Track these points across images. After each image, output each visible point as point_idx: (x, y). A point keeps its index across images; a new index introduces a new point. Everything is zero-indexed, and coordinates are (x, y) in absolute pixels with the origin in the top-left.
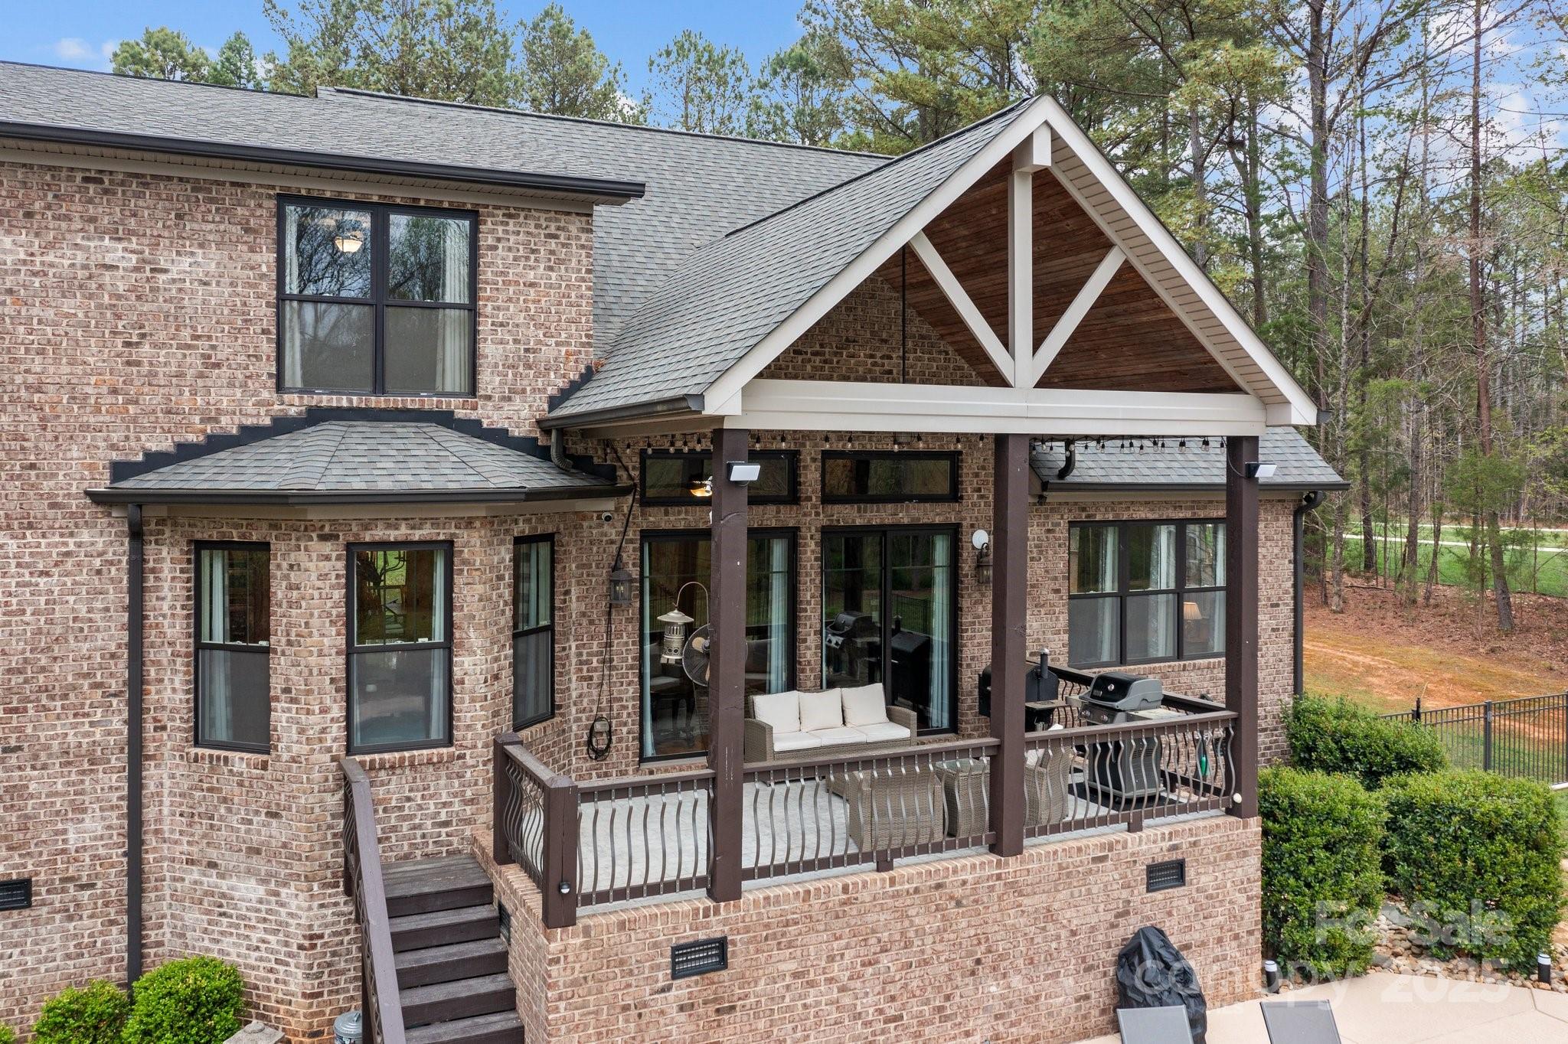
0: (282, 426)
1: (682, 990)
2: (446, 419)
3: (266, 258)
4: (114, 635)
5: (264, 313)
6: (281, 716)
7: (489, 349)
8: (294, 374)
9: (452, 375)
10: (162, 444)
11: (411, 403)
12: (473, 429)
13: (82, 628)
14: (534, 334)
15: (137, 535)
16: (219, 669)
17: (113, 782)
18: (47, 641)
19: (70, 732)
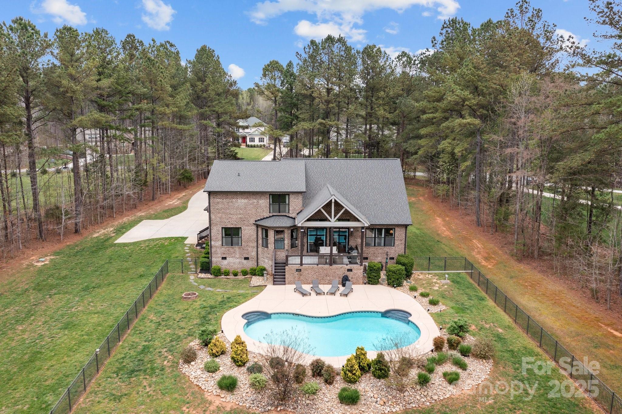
0: (270, 217)
1: (297, 273)
2: (286, 216)
3: (268, 200)
4: (255, 236)
5: (268, 206)
6: (269, 245)
7: (290, 208)
8: (271, 211)
9: (287, 211)
10: (259, 218)
11: (282, 214)
12: (289, 217)
13: (253, 235)
14: (295, 207)
15: (257, 227)
16: (264, 240)
17: (255, 249)
18: (250, 236)
19: (251, 244)
